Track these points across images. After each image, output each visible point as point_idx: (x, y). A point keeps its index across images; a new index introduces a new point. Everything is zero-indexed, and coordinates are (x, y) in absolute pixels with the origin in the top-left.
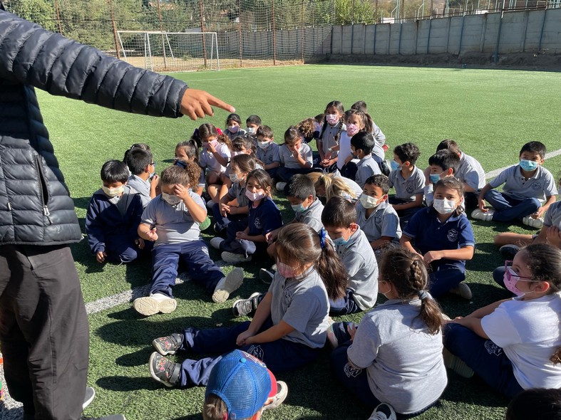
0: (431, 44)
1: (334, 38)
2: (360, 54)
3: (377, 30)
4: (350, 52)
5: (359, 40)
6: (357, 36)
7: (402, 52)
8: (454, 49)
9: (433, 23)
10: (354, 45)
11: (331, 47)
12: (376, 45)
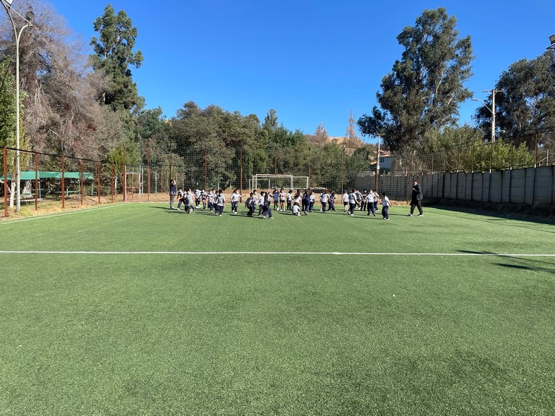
0: (512, 194)
1: (446, 184)
2: (463, 200)
3: (474, 178)
4: (455, 197)
5: (462, 186)
6: (460, 184)
7: (492, 200)
8: (529, 200)
9: (514, 173)
10: (459, 191)
11: (443, 192)
12: (474, 192)
